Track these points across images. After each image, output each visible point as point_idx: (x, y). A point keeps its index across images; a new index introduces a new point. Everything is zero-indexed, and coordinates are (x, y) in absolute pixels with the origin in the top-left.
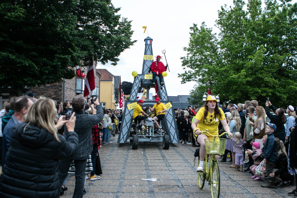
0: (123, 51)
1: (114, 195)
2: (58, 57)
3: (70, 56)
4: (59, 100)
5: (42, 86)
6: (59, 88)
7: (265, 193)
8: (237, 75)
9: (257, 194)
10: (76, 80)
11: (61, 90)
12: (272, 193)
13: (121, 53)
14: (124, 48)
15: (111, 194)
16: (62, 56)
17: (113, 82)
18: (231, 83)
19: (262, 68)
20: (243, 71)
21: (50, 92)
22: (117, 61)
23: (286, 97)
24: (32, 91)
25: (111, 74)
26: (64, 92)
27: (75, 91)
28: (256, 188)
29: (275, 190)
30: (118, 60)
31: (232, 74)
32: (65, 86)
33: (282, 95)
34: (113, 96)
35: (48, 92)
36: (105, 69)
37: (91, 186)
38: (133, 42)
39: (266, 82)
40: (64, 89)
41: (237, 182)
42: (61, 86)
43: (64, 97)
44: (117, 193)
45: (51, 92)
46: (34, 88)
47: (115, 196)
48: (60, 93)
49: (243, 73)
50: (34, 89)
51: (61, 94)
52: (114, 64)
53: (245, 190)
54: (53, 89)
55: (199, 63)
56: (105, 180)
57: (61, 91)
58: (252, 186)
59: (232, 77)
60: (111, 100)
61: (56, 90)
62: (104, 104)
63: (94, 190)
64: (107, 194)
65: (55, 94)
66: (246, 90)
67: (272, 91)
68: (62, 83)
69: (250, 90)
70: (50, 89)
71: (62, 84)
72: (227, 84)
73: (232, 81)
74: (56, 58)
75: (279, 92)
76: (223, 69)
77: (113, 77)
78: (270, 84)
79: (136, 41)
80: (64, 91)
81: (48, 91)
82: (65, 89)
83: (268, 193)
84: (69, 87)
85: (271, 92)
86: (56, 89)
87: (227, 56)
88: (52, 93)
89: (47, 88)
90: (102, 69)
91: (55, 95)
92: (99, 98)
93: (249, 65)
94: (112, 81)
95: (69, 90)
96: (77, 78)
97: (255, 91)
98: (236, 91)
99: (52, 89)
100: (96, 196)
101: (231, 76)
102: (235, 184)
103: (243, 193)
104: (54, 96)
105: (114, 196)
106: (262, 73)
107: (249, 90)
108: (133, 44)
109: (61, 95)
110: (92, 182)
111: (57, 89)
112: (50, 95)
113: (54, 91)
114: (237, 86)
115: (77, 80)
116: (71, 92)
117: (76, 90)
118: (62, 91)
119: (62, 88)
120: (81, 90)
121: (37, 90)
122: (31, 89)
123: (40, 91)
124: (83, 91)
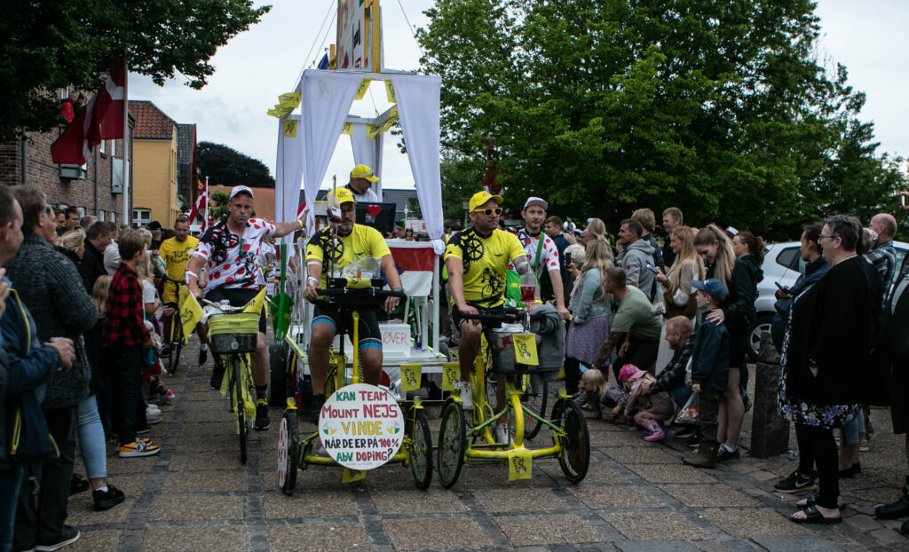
0: (225, 43)
1: (245, 500)
3: (55, 50)
6: (7, 159)
7: (687, 481)
8: (577, 134)
9: (665, 484)
11: (15, 166)
12: (706, 481)
13: (220, 49)
14: (230, 31)
15: (235, 498)
16: (27, 50)
17: (174, 144)
18: (558, 155)
19: (648, 113)
20: (594, 120)
22: (209, 73)
23: (717, 201)
25: (166, 117)
26: (23, 175)
28: (658, 467)
29: (713, 472)
30: (210, 71)
31: (560, 128)
32: (27, 155)
33: (707, 194)
34: (175, 188)
36: (147, 102)
37: (163, 473)
38: (259, 13)
39: (660, 154)
40: (23, 164)
41: (602, 450)
42: (13, 155)
44: (252, 494)
47: (250, 504)
48: (11, 175)
49: (595, 129)
51: (14, 180)
52: (197, 86)
53: (630, 474)
55: (457, 91)
56: (201, 452)
57: (14, 170)
58: (647, 461)
59: (562, 139)
60: (169, 202)
62: (146, 215)
63: (175, 484)
64: (221, 497)
66: (601, 177)
67: (676, 182)
68: (15, 144)
69: (613, 177)
71: (18, 148)
72: (546, 156)
73: (560, 149)
74: (7, 58)
75: (698, 185)
76: (533, 111)
77: (174, 127)
78: (671, 161)
79: (267, 9)
80: (23, 171)
82: (27, 162)
83: (697, 482)
84: (39, 158)
85: (673, 185)
87: (541, 72)
90: (137, 102)
92: (131, 194)
93: (611, 102)
94: (171, 139)
95: (39, 166)
97: (627, 181)
98: (569, 182)
100: (188, 503)
101: (558, 134)
102: (599, 458)
103: (626, 484)
105: (247, 504)
106: (647, 128)
107: (610, 179)
108: (260, 18)
110: (163, 463)
111: (2, 162)
114: (576, 167)
116: (45, 174)
117: (60, 168)
118: (18, 171)
119: (15, 159)
120: (78, 167)
124: (82, 170)
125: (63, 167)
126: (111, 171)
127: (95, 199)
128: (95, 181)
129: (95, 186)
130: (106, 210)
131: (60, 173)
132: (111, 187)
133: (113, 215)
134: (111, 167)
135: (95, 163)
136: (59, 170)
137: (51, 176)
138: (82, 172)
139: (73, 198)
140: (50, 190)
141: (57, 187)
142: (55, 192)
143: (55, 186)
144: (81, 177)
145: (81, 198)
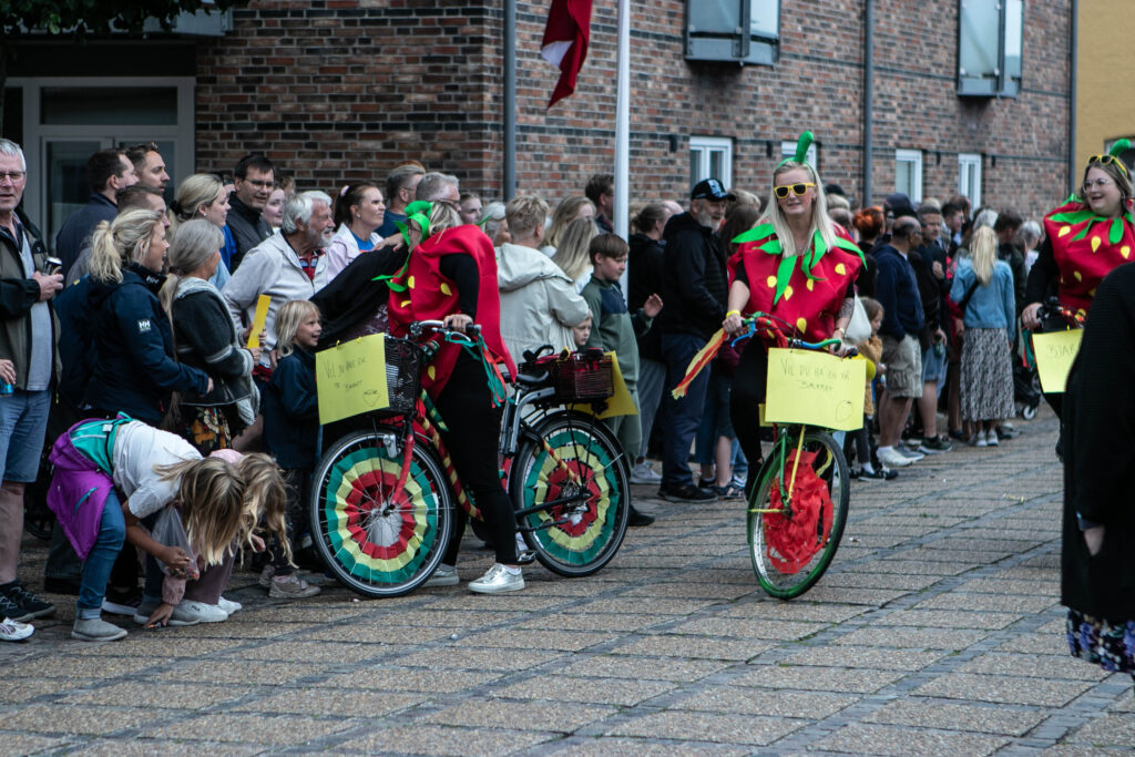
4: (465, 127)
5: (330, 13)
6: (463, 23)
11: (481, 40)
21: (389, 58)
24: (248, 52)
27: (678, 47)
35: (370, 59)
40: (506, 33)
42: (476, 11)
43: (503, 100)
45: (398, 62)
46: (260, 33)
48: (471, 66)
50: (262, 42)
51: (480, 78)
54: (417, 32)
57: (479, 50)
61: (433, 42)
65: (427, 79)
70: (391, 33)
80: (505, 51)
81: (377, 51)
86: (437, 31)
88: (408, 74)
89: (364, 31)
91: (432, 87)
92: (1070, 96)
99: (406, 32)
104: (421, 97)
109: (481, 89)
111: (449, 31)
112: (391, 89)
113: (421, 51)
117: (686, 37)
118: (489, 52)
119: (481, 21)
120: (739, 30)
121: (290, 42)
122: (243, 43)
123: (310, 51)
124: (756, 38)
125: (695, 35)
126: (958, 31)
127: (864, 119)
128: (864, 65)
129: (865, 83)
130: (933, 147)
131: (685, 52)
132: (957, 80)
133: (969, 161)
134: (958, 19)
135: (864, 16)
136: (684, 41)
137: (647, 61)
138: (753, 44)
139: (751, 118)
140: (641, 98)
141: (671, 89)
142: (667, 104)
143: (665, 86)
144: (750, 59)
145: (797, 116)
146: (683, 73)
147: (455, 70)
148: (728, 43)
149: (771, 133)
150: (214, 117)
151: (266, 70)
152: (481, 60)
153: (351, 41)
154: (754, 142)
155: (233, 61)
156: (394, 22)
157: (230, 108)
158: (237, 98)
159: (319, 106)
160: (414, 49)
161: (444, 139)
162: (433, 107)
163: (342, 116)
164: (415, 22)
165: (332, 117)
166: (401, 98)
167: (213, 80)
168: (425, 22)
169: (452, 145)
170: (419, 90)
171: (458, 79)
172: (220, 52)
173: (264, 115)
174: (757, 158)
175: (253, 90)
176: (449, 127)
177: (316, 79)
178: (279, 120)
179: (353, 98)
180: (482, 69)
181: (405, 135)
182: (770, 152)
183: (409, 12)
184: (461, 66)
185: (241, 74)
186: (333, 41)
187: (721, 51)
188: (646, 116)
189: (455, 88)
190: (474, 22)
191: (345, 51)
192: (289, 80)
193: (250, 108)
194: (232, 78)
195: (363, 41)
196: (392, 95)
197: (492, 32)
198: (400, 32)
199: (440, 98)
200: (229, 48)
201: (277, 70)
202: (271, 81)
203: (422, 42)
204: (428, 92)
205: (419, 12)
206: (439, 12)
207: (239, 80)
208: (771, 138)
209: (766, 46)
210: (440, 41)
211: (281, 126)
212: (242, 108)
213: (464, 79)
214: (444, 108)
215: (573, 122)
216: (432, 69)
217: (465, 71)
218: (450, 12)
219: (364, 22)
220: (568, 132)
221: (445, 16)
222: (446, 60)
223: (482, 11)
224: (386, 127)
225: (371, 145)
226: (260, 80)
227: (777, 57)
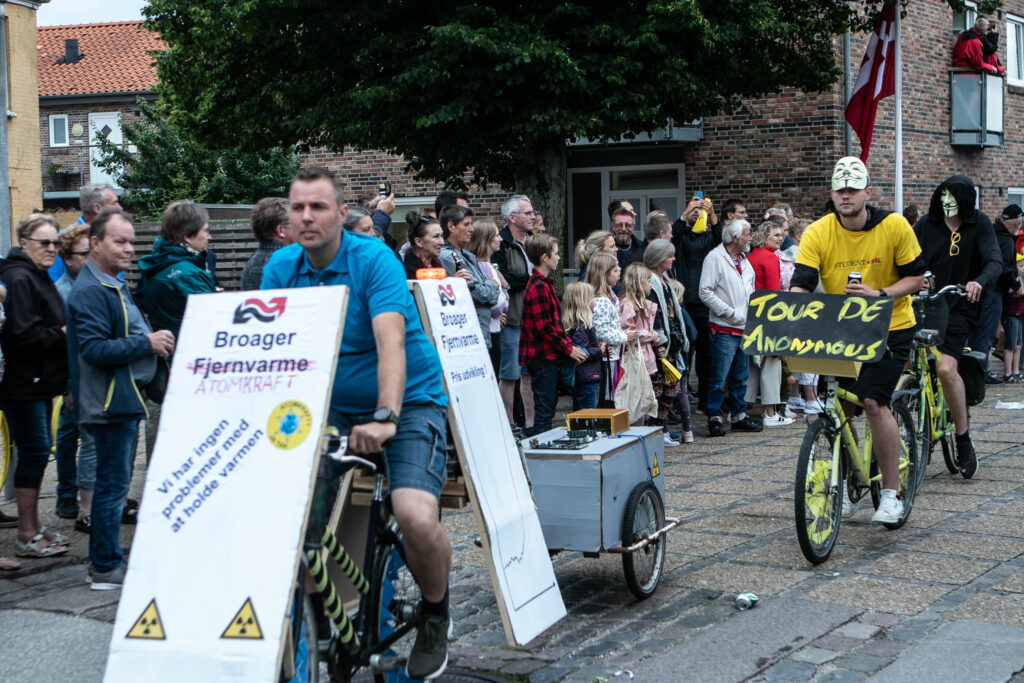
2: (656, 14)
5: (754, 127)
6: (823, 129)
10: (950, 83)
11: (833, 138)
21: (784, 149)
24: (712, 149)
27: (947, 138)
35: (774, 150)
42: (830, 123)
45: (789, 151)
46: (717, 139)
48: (828, 152)
50: (718, 144)
54: (799, 135)
57: (832, 143)
61: (807, 140)
65: (804, 160)
68: (832, 107)
70: (785, 136)
71: (837, 113)
81: (778, 145)
84: (892, 124)
86: (809, 134)
88: (794, 157)
89: (771, 136)
91: (807, 163)
95: (892, 133)
96: (955, 72)
99: (793, 135)
104: (801, 169)
111: (815, 134)
112: (786, 165)
113: (801, 145)
115: (954, 81)
116: (911, 144)
117: (951, 132)
120: (980, 128)
121: (733, 143)
122: (708, 144)
123: (743, 147)
124: (990, 132)
125: (955, 131)
136: (950, 135)
137: (929, 146)
138: (988, 135)
139: (990, 175)
140: (925, 166)
141: (943, 160)
142: (940, 169)
143: (939, 159)
144: (986, 143)
145: (1016, 173)
146: (950, 152)
147: (819, 154)
148: (974, 135)
149: (1001, 183)
150: (694, 183)
151: (720, 158)
152: (833, 148)
153: (765, 141)
154: (991, 188)
155: (704, 154)
156: (787, 130)
157: (703, 179)
158: (705, 173)
159: (748, 176)
160: (797, 144)
161: (813, 190)
162: (808, 174)
163: (760, 181)
164: (798, 129)
165: (755, 181)
166: (791, 170)
167: (694, 164)
168: (803, 129)
169: (818, 194)
170: (801, 166)
171: (821, 159)
172: (696, 150)
173: (720, 181)
174: (994, 196)
175: (714, 168)
176: (817, 184)
177: (747, 162)
178: (728, 183)
179: (765, 171)
180: (833, 153)
181: (793, 189)
182: (1001, 193)
183: (794, 125)
184: (822, 152)
185: (708, 161)
186: (755, 142)
187: (970, 139)
188: (928, 175)
189: (819, 164)
190: (828, 128)
191: (761, 147)
192: (733, 163)
193: (713, 178)
194: (703, 163)
195: (770, 141)
196: (786, 169)
197: (839, 133)
198: (790, 135)
199: (811, 169)
200: (702, 147)
201: (726, 158)
202: (723, 163)
203: (802, 140)
204: (805, 166)
205: (799, 125)
206: (810, 124)
207: (707, 164)
208: (1001, 186)
209: (996, 136)
210: (811, 139)
211: (728, 187)
212: (708, 178)
213: (823, 159)
214: (815, 174)
215: (886, 180)
216: (807, 154)
217: (825, 154)
218: (815, 124)
219: (771, 131)
220: (883, 185)
221: (813, 126)
222: (814, 149)
223: (833, 123)
224: (784, 185)
225: (775, 195)
226: (718, 163)
227: (1002, 143)
